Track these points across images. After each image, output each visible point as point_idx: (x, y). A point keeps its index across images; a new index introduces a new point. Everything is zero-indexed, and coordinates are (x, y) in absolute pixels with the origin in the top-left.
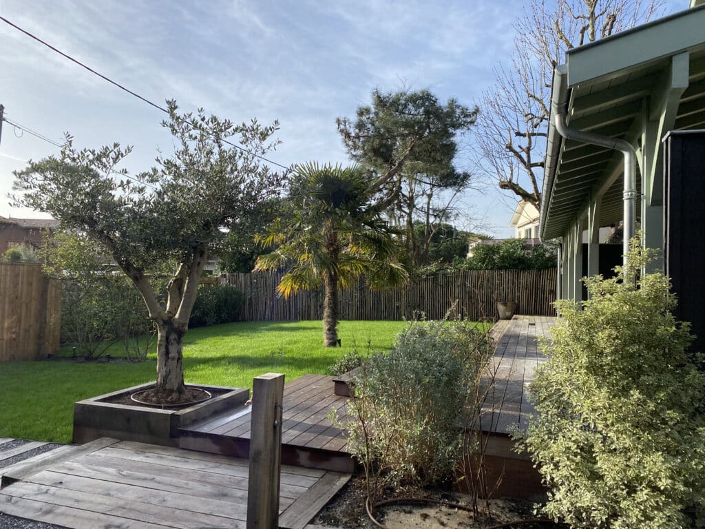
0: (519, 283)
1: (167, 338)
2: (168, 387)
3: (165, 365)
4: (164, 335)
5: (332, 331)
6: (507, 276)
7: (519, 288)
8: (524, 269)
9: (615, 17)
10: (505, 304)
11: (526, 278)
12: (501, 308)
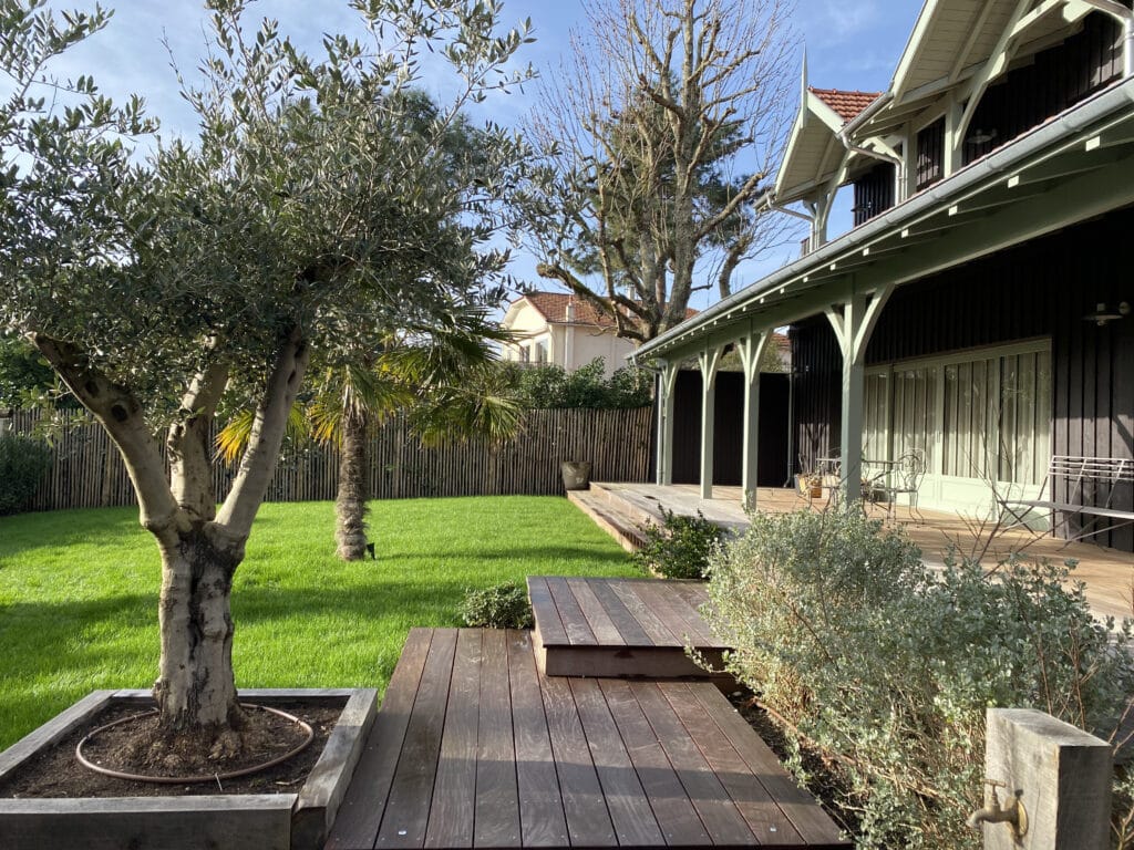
0: (593, 430)
1: (194, 583)
2: (203, 717)
3: (192, 658)
4: (187, 572)
5: (356, 526)
6: (577, 417)
7: (593, 438)
8: (601, 408)
9: (718, 25)
10: (576, 465)
11: (605, 421)
12: (568, 471)
